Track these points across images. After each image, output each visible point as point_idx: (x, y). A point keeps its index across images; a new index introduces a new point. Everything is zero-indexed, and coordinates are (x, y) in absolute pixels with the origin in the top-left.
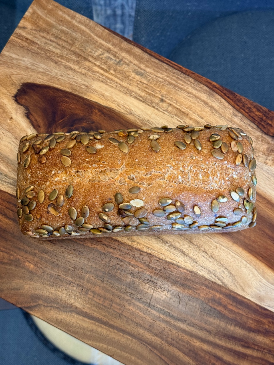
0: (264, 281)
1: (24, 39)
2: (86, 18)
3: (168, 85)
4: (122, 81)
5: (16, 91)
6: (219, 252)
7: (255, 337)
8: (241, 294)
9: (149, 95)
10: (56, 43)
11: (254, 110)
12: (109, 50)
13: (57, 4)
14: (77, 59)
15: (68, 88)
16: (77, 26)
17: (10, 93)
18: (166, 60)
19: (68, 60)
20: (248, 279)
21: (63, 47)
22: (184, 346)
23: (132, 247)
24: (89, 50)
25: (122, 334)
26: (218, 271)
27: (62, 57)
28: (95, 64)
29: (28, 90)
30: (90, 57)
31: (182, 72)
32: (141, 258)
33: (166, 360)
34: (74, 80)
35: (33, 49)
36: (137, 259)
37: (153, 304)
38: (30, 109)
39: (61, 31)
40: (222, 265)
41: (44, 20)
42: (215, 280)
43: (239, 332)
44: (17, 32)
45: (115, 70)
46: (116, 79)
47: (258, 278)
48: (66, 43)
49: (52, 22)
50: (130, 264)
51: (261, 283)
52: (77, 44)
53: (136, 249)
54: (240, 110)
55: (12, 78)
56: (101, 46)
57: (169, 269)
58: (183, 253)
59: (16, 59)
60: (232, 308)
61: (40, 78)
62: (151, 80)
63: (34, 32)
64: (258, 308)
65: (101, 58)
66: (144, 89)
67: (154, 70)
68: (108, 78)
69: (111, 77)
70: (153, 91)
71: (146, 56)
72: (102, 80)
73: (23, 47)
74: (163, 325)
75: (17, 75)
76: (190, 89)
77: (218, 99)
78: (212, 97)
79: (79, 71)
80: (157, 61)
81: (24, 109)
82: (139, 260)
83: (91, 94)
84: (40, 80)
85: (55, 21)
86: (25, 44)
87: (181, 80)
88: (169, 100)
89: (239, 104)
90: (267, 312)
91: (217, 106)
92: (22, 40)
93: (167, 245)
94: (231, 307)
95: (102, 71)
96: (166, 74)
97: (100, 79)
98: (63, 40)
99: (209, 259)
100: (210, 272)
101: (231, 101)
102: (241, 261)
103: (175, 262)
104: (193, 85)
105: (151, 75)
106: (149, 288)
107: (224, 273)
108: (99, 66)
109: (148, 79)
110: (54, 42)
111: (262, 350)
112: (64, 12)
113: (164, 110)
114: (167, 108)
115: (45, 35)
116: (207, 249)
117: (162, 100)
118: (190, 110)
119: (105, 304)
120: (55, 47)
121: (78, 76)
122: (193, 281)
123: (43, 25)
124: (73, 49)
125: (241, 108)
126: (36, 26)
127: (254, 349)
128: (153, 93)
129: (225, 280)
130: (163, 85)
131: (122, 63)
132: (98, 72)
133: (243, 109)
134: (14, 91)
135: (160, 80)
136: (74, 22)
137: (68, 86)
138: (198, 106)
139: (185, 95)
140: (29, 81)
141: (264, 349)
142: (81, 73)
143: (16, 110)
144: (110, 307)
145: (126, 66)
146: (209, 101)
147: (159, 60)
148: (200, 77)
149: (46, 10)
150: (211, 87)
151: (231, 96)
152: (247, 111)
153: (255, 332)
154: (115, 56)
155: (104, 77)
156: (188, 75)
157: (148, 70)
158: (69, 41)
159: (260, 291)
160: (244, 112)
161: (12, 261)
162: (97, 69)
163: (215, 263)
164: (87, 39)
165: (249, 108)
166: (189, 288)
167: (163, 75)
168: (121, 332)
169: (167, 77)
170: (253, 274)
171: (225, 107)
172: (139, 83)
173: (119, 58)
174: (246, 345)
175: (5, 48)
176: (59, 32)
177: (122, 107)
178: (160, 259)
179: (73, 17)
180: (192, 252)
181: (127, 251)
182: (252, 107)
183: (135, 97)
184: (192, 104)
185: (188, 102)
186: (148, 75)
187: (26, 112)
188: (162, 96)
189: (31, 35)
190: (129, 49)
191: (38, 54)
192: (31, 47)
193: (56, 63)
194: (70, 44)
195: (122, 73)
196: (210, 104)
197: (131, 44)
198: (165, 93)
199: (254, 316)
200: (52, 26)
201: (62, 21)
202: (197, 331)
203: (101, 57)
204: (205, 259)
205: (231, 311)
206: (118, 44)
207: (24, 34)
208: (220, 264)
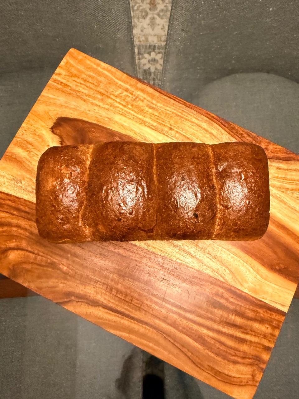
0: (258, 277)
1: (60, 83)
2: (108, 65)
3: (175, 116)
4: (138, 114)
5: (53, 124)
6: (221, 253)
7: (252, 325)
8: (239, 288)
9: (160, 124)
10: (84, 85)
11: (245, 135)
12: (127, 90)
13: (85, 55)
14: (102, 97)
15: (94, 121)
16: (101, 72)
17: (47, 126)
18: (173, 97)
19: (94, 98)
20: (246, 276)
21: (91, 88)
22: (193, 333)
23: (149, 251)
24: (111, 90)
25: (141, 324)
26: (220, 269)
27: (89, 96)
28: (116, 101)
29: (62, 123)
30: (112, 95)
31: (186, 106)
32: (156, 260)
33: (178, 345)
34: (98, 114)
35: (66, 91)
36: (152, 261)
37: (167, 299)
38: (64, 138)
39: (89, 76)
40: (224, 265)
41: (75, 68)
42: (218, 277)
43: (239, 320)
44: (54, 78)
45: (132, 105)
46: (133, 113)
47: (254, 274)
48: (92, 85)
49: (81, 69)
50: (146, 265)
51: (256, 279)
52: (102, 86)
53: (152, 252)
54: (234, 136)
55: (50, 114)
56: (120, 87)
57: (179, 269)
58: (191, 255)
59: (53, 98)
60: (233, 301)
61: (72, 114)
62: (161, 113)
63: (67, 77)
64: (254, 300)
66: (156, 120)
67: (164, 105)
68: (127, 112)
69: (128, 110)
70: (163, 122)
71: (157, 94)
72: (122, 113)
73: (58, 89)
74: (176, 316)
75: (53, 111)
76: (194, 120)
77: (216, 127)
78: (211, 126)
79: (104, 106)
80: (166, 98)
81: (59, 138)
82: (154, 262)
83: (113, 125)
84: (72, 115)
85: (84, 69)
86: (60, 86)
87: (186, 112)
88: (177, 128)
89: (233, 131)
90: (262, 303)
91: (215, 133)
92: (58, 84)
93: (178, 248)
94: (231, 300)
95: (121, 107)
96: (173, 108)
97: (120, 113)
98: (90, 83)
99: (212, 259)
100: (213, 271)
101: (227, 129)
102: (239, 261)
103: (184, 263)
104: (195, 116)
105: (161, 109)
106: (163, 285)
107: (225, 271)
108: (119, 103)
109: (159, 112)
110: (83, 84)
111: (259, 335)
112: (91, 61)
113: (172, 137)
114: (175, 135)
115: (76, 79)
116: (211, 252)
117: (171, 129)
118: (194, 136)
119: (127, 300)
120: (83, 88)
121: (102, 111)
122: (199, 279)
123: (75, 72)
124: (98, 89)
125: (235, 134)
126: (69, 72)
127: (252, 335)
128: (163, 123)
129: (227, 277)
130: (171, 117)
131: (138, 99)
132: (118, 107)
133: (236, 135)
134: (51, 124)
135: (169, 112)
136: (99, 68)
137: (95, 118)
138: (200, 133)
139: (189, 124)
140: (63, 116)
141: (260, 334)
143: (52, 139)
144: (130, 302)
145: (141, 102)
146: (209, 129)
147: (167, 96)
148: (201, 110)
149: (76, 59)
150: (210, 118)
151: (226, 125)
152: (240, 136)
153: (252, 321)
154: (132, 94)
155: (123, 111)
156: (192, 109)
157: (159, 105)
158: (95, 83)
159: (255, 285)
160: (237, 137)
161: (49, 263)
162: (117, 105)
163: (218, 263)
164: (109, 82)
165: (241, 134)
166: (197, 284)
167: (171, 109)
168: (140, 323)
169: (174, 110)
170: (249, 271)
171: (222, 134)
172: (151, 115)
173: (135, 96)
174: (245, 332)
175: (44, 90)
176: (87, 77)
177: (138, 134)
178: (172, 261)
179: (98, 65)
180: (198, 254)
181: (144, 255)
182: (244, 133)
183: (148, 126)
184: (196, 132)
185: (192, 130)
186: (159, 109)
187: (60, 140)
188: (171, 125)
189: (65, 79)
190: (143, 89)
191: (70, 94)
192: (65, 89)
193: (84, 101)
194: (96, 85)
195: (138, 107)
196: (210, 131)
197: (145, 85)
198: (173, 123)
199: (251, 307)
200: (82, 72)
201: (89, 68)
202: (204, 320)
203: (120, 95)
204: (209, 260)
205: (232, 303)
206: (134, 85)
207: (59, 79)
208: (222, 264)
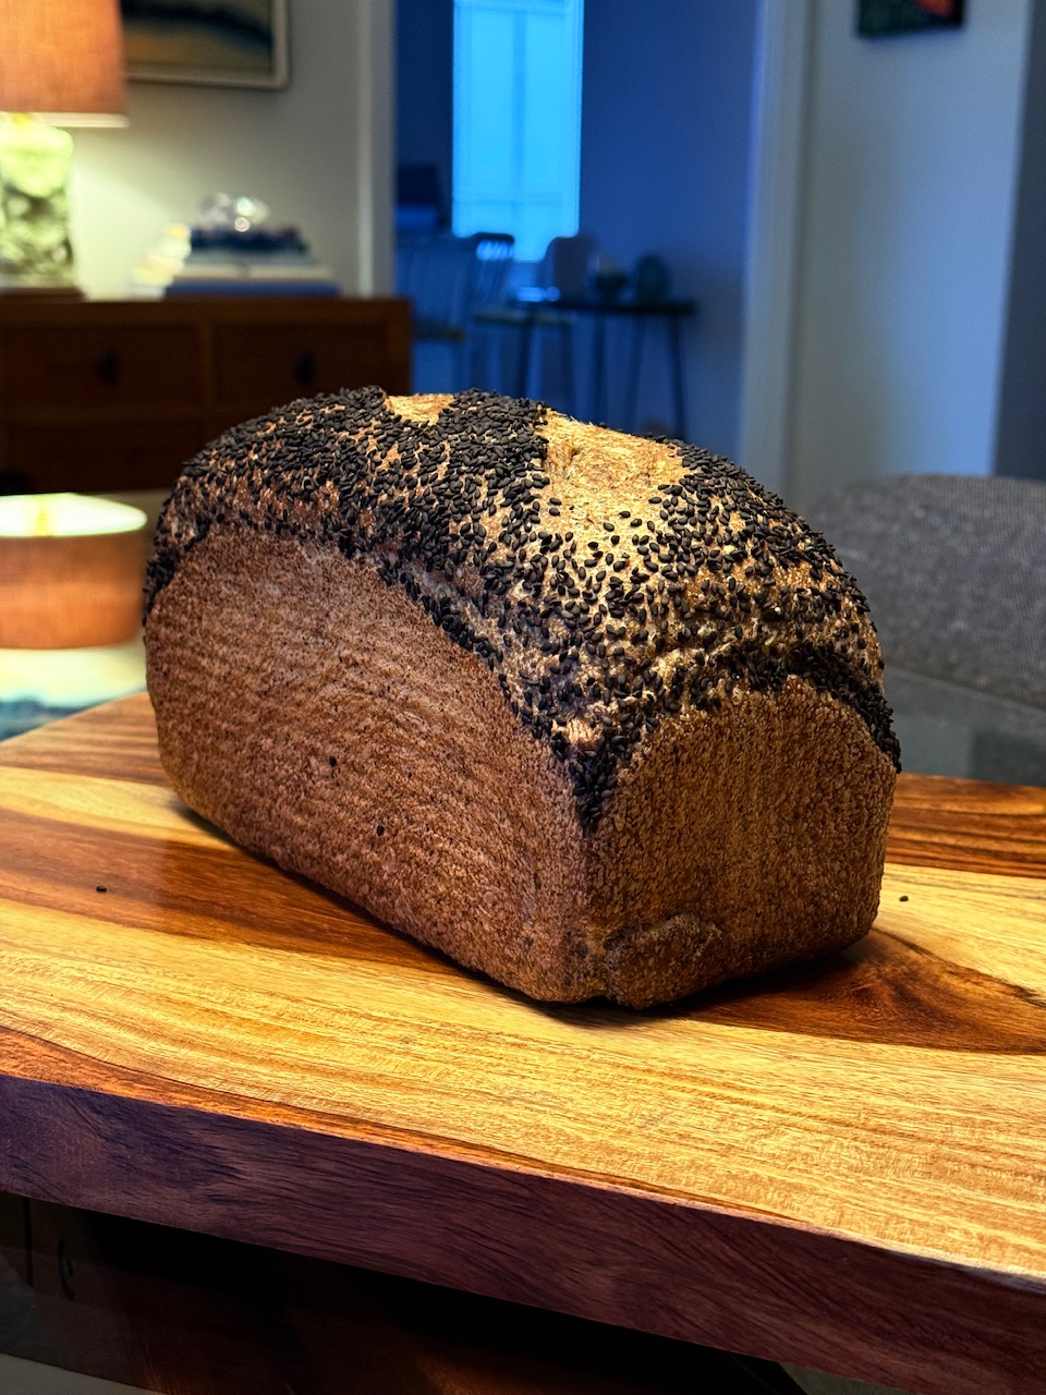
3: (381, 1075)
65: (754, 1127)
78: (146, 1056)
108: (758, 1106)
139: (291, 1057)
142: (841, 1087)
186: (488, 1093)
